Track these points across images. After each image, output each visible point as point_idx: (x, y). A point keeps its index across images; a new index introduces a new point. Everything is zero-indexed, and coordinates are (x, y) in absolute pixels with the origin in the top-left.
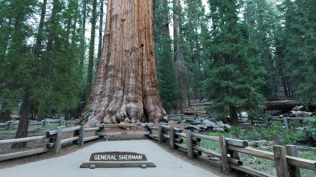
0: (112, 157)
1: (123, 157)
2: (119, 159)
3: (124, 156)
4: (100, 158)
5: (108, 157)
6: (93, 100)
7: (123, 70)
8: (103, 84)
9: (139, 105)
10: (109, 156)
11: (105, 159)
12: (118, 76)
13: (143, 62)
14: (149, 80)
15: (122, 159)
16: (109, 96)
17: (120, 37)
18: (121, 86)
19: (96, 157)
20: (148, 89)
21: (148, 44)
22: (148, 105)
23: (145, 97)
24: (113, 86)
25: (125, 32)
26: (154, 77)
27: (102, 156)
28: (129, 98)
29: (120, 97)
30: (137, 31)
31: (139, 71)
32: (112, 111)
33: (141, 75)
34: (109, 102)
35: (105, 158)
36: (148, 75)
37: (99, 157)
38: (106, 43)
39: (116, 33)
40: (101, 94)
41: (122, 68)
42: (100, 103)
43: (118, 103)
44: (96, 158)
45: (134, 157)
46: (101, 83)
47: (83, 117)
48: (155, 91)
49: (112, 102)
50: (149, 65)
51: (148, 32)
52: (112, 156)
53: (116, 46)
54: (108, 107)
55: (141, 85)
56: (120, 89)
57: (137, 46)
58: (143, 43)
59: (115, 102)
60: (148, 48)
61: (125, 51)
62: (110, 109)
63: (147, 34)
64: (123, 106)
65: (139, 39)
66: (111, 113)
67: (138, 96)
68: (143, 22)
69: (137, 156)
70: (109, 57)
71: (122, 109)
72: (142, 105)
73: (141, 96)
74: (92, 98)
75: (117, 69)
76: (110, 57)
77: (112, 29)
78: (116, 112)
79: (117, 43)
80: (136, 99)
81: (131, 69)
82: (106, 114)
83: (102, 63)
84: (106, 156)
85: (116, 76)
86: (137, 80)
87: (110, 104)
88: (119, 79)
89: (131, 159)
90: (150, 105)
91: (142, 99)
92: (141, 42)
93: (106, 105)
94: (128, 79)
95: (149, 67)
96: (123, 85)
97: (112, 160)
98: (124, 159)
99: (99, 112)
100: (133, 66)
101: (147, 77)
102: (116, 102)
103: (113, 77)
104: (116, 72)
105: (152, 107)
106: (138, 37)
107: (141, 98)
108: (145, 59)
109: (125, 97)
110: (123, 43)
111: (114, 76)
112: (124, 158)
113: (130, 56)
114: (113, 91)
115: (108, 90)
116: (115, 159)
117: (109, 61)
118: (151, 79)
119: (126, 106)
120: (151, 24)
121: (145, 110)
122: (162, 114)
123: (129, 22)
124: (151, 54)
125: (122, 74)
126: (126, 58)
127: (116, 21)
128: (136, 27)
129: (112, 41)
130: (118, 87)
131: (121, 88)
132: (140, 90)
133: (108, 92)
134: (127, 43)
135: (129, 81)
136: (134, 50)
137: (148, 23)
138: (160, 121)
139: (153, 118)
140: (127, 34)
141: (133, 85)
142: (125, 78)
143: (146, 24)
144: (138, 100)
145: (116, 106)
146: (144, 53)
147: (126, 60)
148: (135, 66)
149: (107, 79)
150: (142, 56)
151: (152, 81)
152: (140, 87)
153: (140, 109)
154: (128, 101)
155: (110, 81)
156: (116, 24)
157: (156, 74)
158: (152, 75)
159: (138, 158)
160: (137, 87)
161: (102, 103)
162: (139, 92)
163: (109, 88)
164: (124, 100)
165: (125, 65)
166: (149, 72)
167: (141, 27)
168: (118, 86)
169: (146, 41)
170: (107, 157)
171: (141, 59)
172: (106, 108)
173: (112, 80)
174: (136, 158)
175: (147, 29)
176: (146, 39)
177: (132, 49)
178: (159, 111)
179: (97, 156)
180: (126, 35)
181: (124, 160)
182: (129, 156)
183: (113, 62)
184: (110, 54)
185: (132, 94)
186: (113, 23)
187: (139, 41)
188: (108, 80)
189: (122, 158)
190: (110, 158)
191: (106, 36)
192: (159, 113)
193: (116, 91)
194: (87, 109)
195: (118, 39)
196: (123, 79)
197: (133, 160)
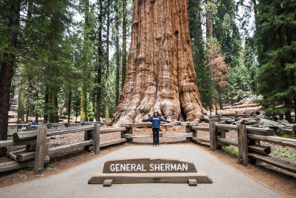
0: (139, 167)
1: (157, 166)
2: (150, 170)
3: (159, 165)
4: (119, 169)
5: (132, 167)
6: (124, 99)
7: (155, 62)
8: (134, 81)
9: (175, 102)
10: (134, 166)
11: (127, 170)
12: (150, 70)
13: (178, 53)
14: (185, 74)
15: (156, 170)
16: (140, 92)
17: (150, 23)
18: (154, 81)
19: (113, 167)
20: (185, 84)
21: (183, 31)
22: (185, 103)
23: (181, 93)
24: (145, 81)
25: (156, 17)
26: (192, 70)
27: (122, 165)
28: (163, 94)
29: (153, 94)
30: (170, 15)
31: (173, 63)
32: (144, 110)
33: (176, 68)
34: (141, 100)
35: (127, 168)
36: (184, 68)
37: (118, 166)
38: (135, 33)
39: (146, 18)
40: (131, 92)
41: (154, 60)
42: (130, 102)
43: (151, 101)
44: (113, 169)
45: (174, 167)
46: (131, 79)
47: (114, 118)
48: (193, 87)
49: (144, 100)
50: (185, 56)
51: (183, 15)
52: (139, 165)
53: (146, 35)
54: (139, 105)
55: (177, 80)
56: (152, 85)
57: (170, 33)
58: (177, 30)
59: (147, 100)
60: (184, 36)
61: (157, 39)
62: (142, 108)
63: (181, 18)
64: (156, 104)
65: (173, 25)
66: (143, 112)
67: (174, 92)
68: (177, 3)
69: (179, 165)
70: (138, 49)
71: (155, 107)
72: (179, 103)
73: (177, 92)
74: (123, 97)
75: (148, 62)
76: (140, 48)
77: (140, 15)
78: (149, 111)
79: (147, 31)
80: (171, 95)
81: (164, 60)
82: (137, 113)
83: (132, 58)
84: (130, 164)
85: (147, 70)
86: (173, 74)
87: (142, 102)
88: (151, 74)
89: (169, 170)
90: (188, 103)
91: (178, 96)
92: (175, 27)
93: (137, 103)
94: (162, 72)
95: (185, 59)
96: (156, 80)
97: (139, 171)
98: (159, 170)
99: (130, 110)
100: (167, 56)
101: (183, 70)
102: (149, 99)
103: (143, 72)
104: (147, 65)
105: (190, 105)
106: (172, 22)
107: (178, 94)
108: (181, 48)
109: (158, 93)
110: (153, 29)
111: (145, 70)
112: (159, 168)
113: (163, 44)
114: (145, 87)
115: (139, 86)
116: (143, 170)
117: (139, 53)
118: (188, 73)
119: (161, 104)
120: (186, 7)
121: (182, 109)
122: (202, 113)
123: (159, 4)
124: (188, 43)
125: (154, 67)
126: (158, 48)
127: (145, 4)
128: (168, 9)
129: (141, 29)
130: (150, 83)
131: (154, 83)
132: (175, 85)
133: (139, 88)
134: (159, 30)
135: (162, 75)
136: (167, 38)
137: (183, 5)
138: (201, 121)
139: (192, 117)
140: (158, 19)
141: (167, 79)
142: (158, 71)
143: (181, 6)
144: (174, 96)
145: (149, 104)
146: (179, 42)
147: (158, 49)
148: (169, 56)
149: (137, 74)
150: (177, 46)
151: (189, 74)
152: (176, 82)
153: (177, 107)
154: (163, 97)
155: (141, 76)
156: (145, 8)
157: (193, 67)
158: (189, 67)
159: (181, 168)
160: (172, 81)
161: (133, 101)
162: (175, 87)
163: (140, 84)
164: (158, 96)
165: (156, 56)
166: (185, 64)
167: (174, 9)
168: (149, 81)
169: (181, 27)
170: (130, 166)
171: (176, 49)
172: (137, 107)
173: (143, 74)
174: (178, 168)
175: (182, 12)
176: (180, 25)
177: (165, 36)
178: (199, 109)
179: (114, 165)
180: (157, 21)
181: (157, 171)
182: (166, 165)
183: (143, 54)
184: (140, 45)
185: (166, 89)
186: (141, 8)
187: (173, 26)
188: (139, 74)
189: (156, 168)
190: (136, 168)
191: (134, 26)
192: (199, 112)
193: (149, 87)
194: (118, 109)
195: (148, 25)
196: (156, 73)
197: (174, 171)
